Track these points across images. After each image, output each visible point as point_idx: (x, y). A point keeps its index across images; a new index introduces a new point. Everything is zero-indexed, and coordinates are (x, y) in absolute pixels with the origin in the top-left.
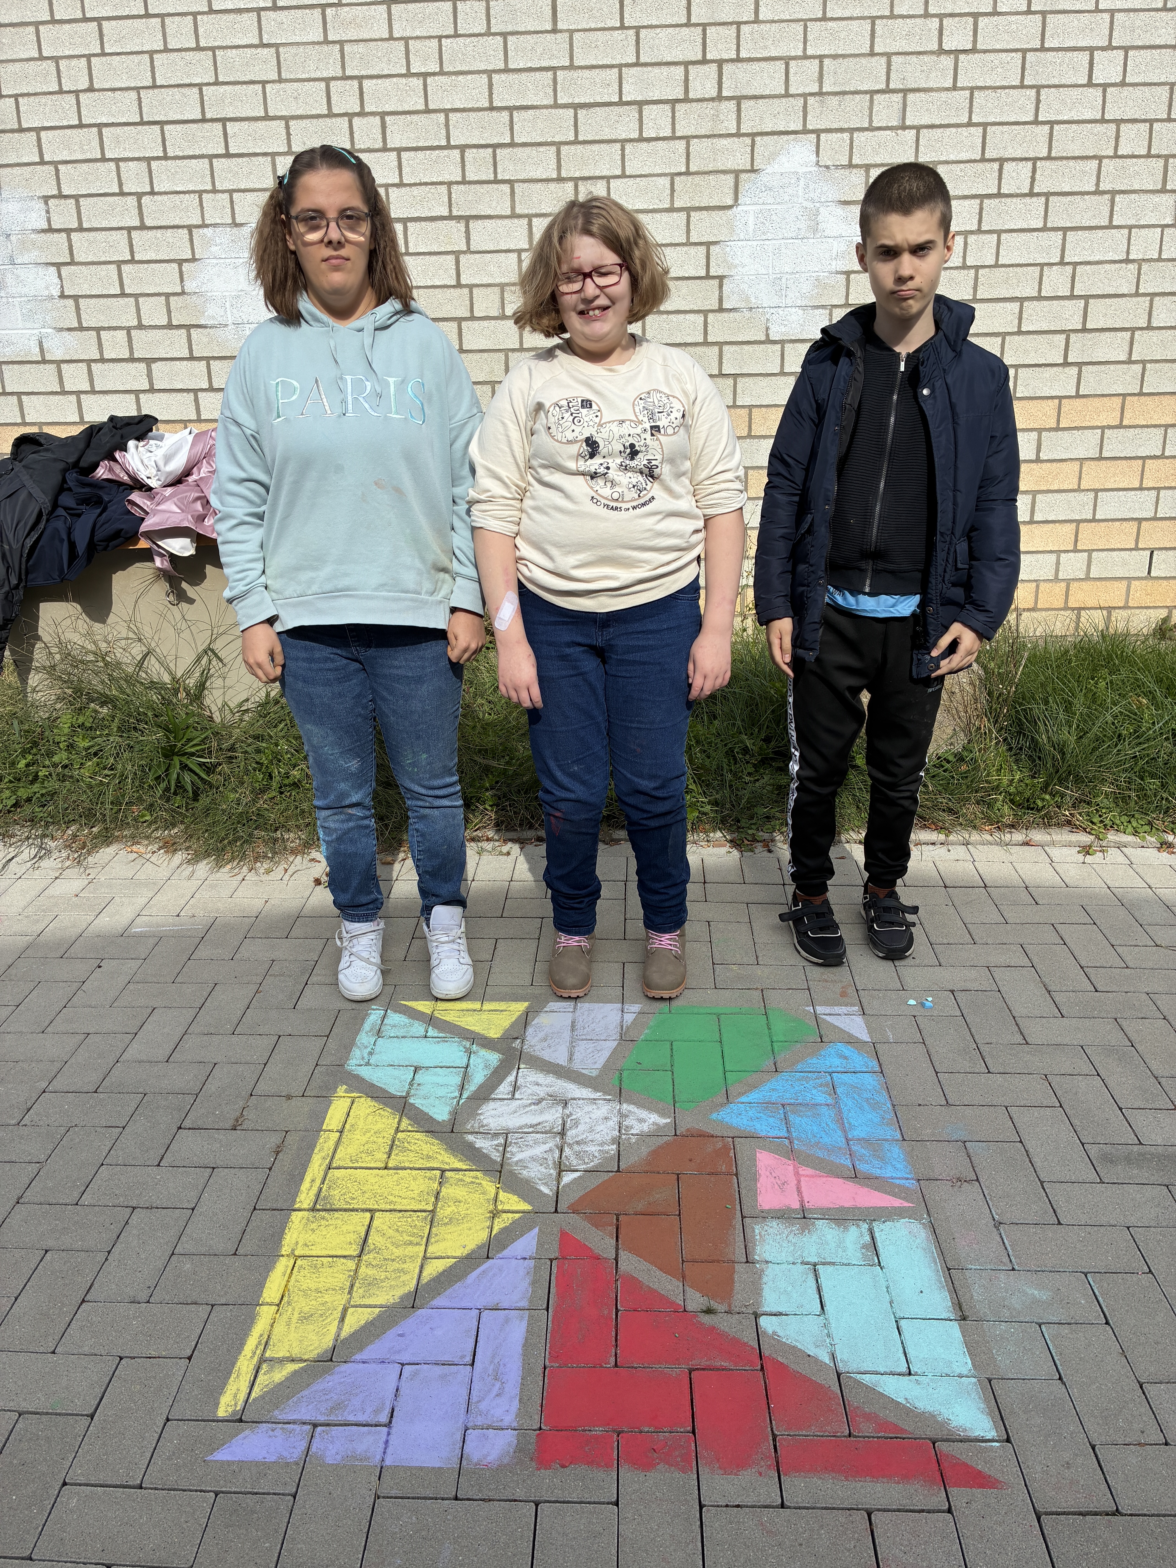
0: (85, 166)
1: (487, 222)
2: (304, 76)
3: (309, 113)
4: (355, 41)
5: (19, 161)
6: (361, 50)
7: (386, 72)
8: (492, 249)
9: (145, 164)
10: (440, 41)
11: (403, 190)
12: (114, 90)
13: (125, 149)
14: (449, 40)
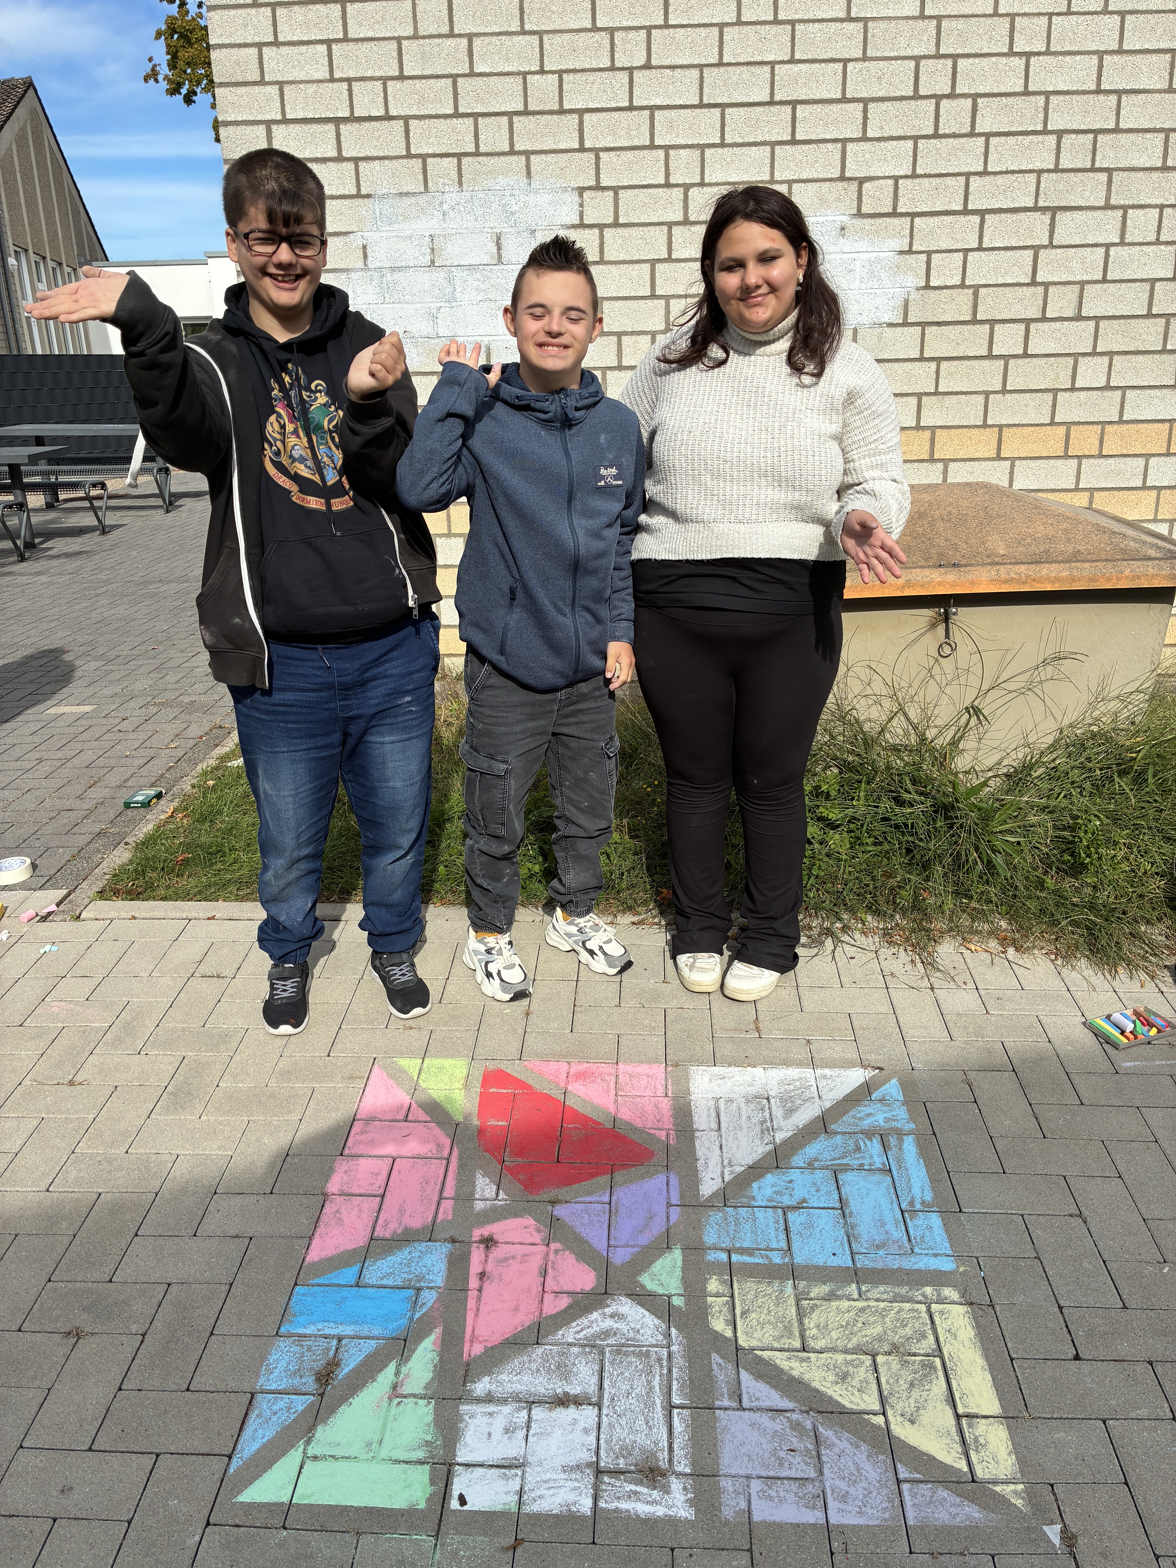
0: (630, 154)
1: (1076, 214)
2: (892, 54)
3: (892, 95)
4: (955, 16)
5: (556, 147)
6: (960, 26)
7: (985, 51)
8: (1078, 243)
9: (698, 152)
10: (1050, 19)
11: (987, 179)
12: (673, 67)
13: (677, 136)
14: (1060, 18)
